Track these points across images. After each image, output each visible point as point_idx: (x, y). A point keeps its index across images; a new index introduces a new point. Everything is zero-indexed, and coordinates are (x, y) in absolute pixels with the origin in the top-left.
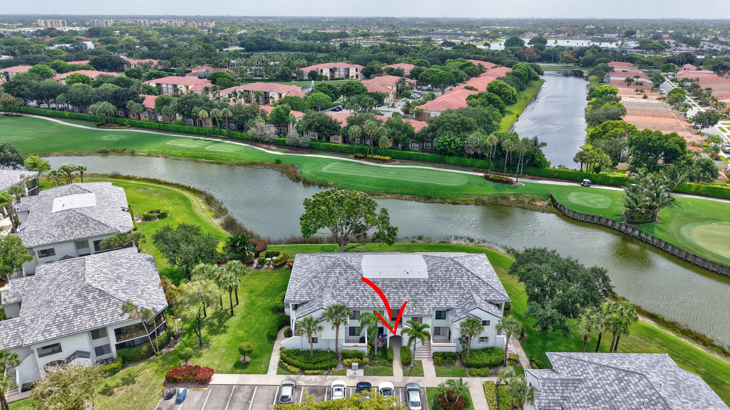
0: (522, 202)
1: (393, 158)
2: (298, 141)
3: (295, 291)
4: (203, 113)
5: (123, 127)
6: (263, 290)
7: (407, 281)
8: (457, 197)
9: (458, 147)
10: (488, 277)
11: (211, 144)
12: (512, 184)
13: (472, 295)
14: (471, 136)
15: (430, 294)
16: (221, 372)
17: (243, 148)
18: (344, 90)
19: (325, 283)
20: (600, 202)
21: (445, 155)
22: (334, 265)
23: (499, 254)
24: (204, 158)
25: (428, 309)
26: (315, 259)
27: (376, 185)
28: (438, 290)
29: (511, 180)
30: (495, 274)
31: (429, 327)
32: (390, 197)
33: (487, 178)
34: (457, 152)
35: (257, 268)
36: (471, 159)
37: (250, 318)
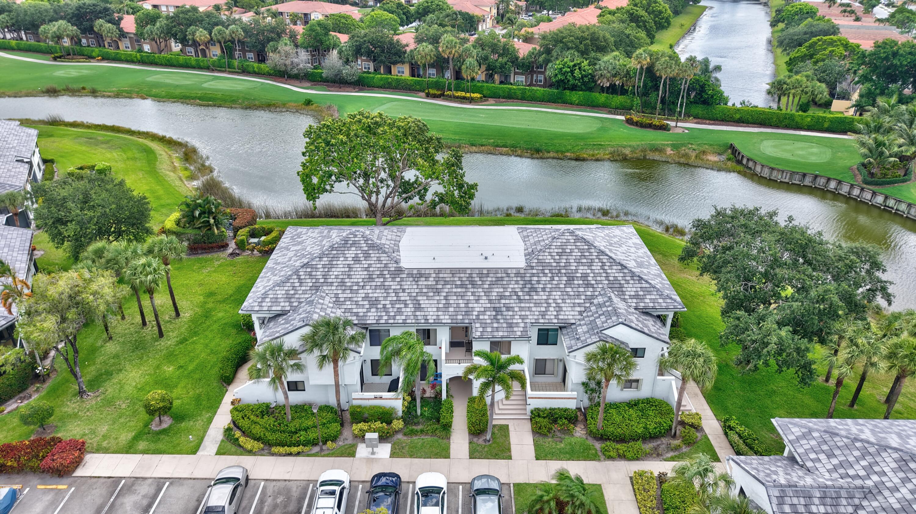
0: (686, 155)
1: (485, 97)
2: (340, 71)
3: (263, 291)
4: (201, 34)
5: (92, 60)
6: (230, 292)
7: (483, 273)
8: (582, 149)
9: (586, 76)
10: (640, 265)
11: (212, 80)
12: (669, 130)
13: (610, 298)
14: (606, 58)
15: (527, 297)
16: (106, 451)
17: (260, 84)
18: (420, 11)
19: (325, 277)
20: (812, 154)
21: (565, 89)
22: (345, 244)
23: (651, 232)
24: (200, 98)
25: (522, 325)
26: (314, 235)
27: (455, 133)
28: (544, 289)
29: (668, 124)
30: (653, 261)
31: (521, 362)
32: (476, 150)
33: (629, 122)
34: (584, 83)
35: (231, 254)
36: (605, 95)
37: (193, 343)
